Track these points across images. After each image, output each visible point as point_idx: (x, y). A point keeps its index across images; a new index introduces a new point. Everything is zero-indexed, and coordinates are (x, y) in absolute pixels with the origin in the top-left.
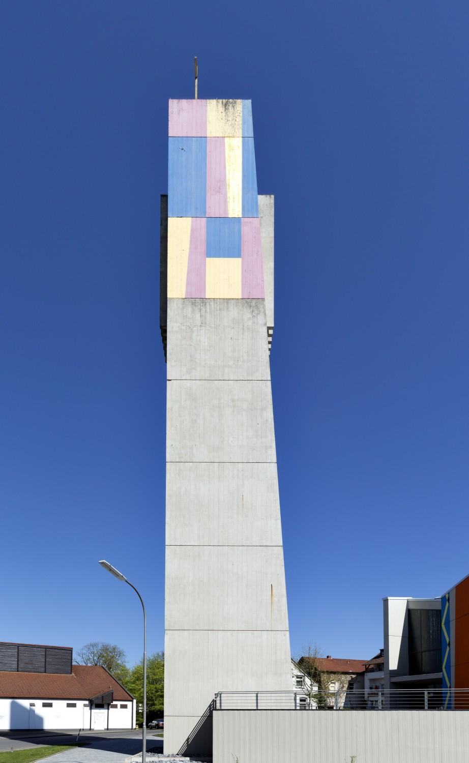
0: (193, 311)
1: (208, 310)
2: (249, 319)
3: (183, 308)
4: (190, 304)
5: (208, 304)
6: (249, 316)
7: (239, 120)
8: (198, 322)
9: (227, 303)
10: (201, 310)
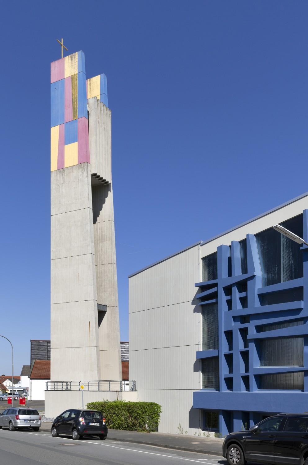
0: (60, 176)
1: (65, 174)
2: (81, 175)
3: (56, 175)
4: (59, 172)
5: (65, 171)
6: (81, 173)
7: (77, 64)
8: (62, 182)
9: (72, 168)
10: (63, 175)
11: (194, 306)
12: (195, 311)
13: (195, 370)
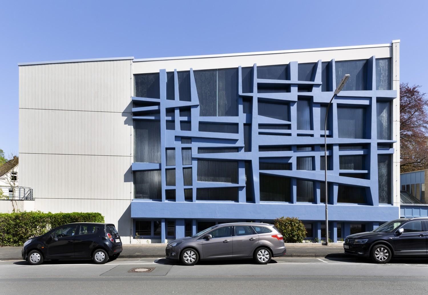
11: (125, 118)
12: (126, 122)
13: (126, 180)
